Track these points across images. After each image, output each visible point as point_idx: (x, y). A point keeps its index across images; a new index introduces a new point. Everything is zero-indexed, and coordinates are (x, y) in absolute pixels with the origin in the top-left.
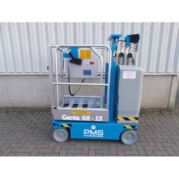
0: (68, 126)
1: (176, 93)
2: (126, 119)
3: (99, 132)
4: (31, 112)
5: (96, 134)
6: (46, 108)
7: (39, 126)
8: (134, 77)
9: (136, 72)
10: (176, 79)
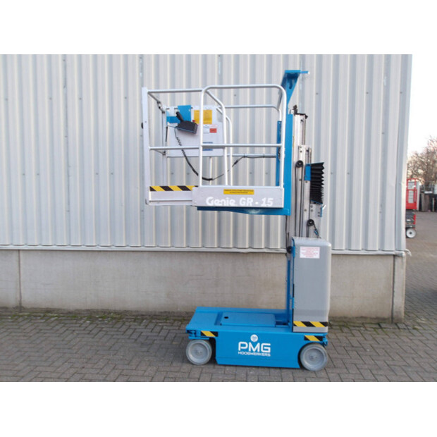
0: (213, 336)
1: (404, 288)
2: (308, 324)
3: (264, 346)
4: (135, 320)
5: (258, 351)
6: (161, 312)
7: (155, 342)
8: (317, 256)
9: (319, 248)
10: (402, 262)
